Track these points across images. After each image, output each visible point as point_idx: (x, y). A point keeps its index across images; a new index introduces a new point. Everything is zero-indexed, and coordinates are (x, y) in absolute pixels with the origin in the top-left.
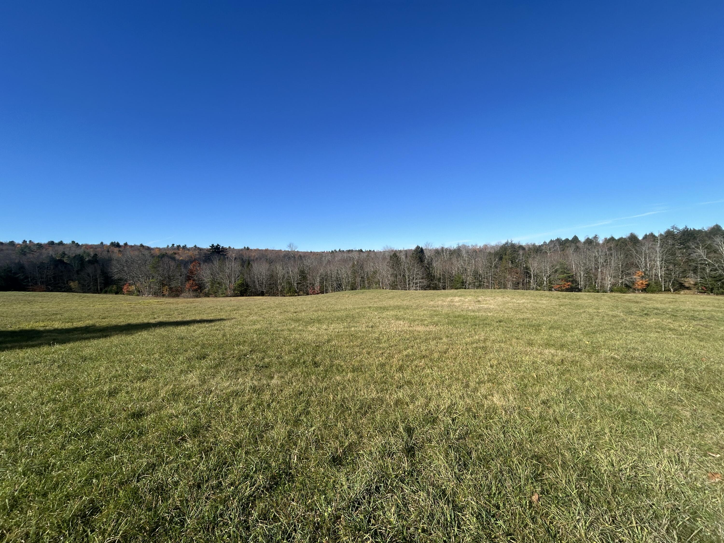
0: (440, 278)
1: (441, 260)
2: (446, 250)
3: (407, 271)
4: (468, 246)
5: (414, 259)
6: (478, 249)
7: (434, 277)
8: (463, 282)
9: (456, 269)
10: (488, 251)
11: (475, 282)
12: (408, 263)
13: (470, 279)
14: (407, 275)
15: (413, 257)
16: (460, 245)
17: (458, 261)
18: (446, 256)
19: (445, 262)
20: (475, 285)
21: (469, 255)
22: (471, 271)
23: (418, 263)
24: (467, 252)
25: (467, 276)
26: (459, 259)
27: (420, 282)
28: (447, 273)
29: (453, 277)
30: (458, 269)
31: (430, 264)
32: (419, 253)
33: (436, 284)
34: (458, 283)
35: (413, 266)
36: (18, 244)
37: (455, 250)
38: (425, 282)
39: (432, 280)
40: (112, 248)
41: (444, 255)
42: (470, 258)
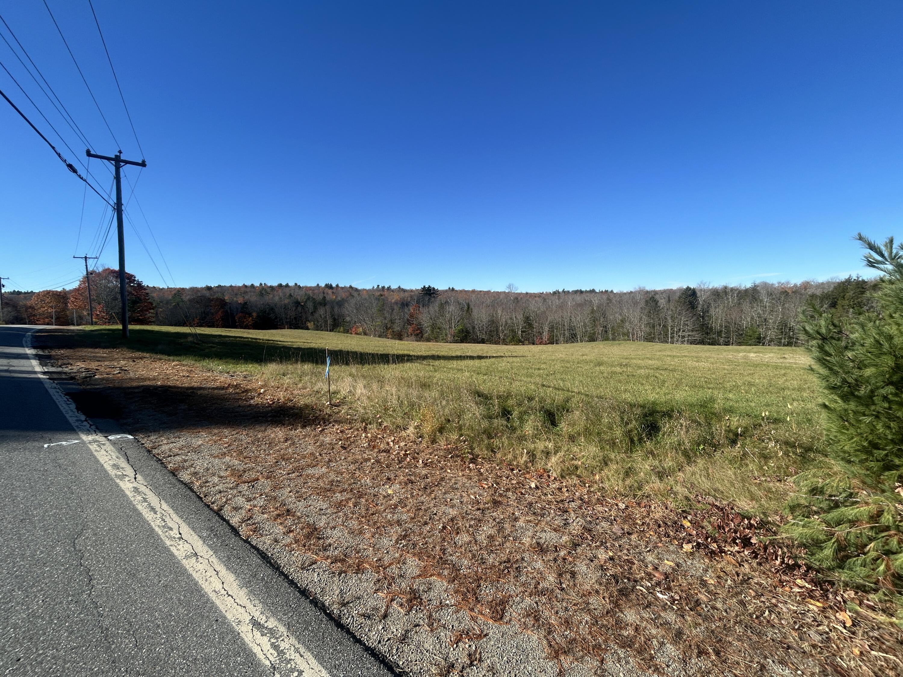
0: (721, 331)
1: (724, 307)
2: (732, 290)
3: (670, 321)
4: (773, 284)
5: (682, 304)
6: (790, 288)
7: (711, 329)
8: (759, 338)
9: (749, 319)
10: (810, 292)
11: (781, 339)
12: (672, 310)
13: (771, 334)
14: (670, 325)
15: (681, 302)
16: (758, 282)
17: (752, 308)
18: (731, 300)
19: (730, 309)
20: (780, 342)
21: (773, 299)
22: (774, 323)
23: (688, 310)
24: (770, 294)
25: (768, 329)
26: (755, 305)
27: (689, 335)
28: (733, 324)
29: (743, 330)
30: (752, 318)
31: (706, 311)
32: (690, 296)
33: (713, 338)
34: (751, 339)
35: (680, 314)
36: (257, 287)
37: (746, 291)
38: (697, 336)
39: (707, 334)
40: (327, 289)
41: (728, 299)
42: (773, 304)
